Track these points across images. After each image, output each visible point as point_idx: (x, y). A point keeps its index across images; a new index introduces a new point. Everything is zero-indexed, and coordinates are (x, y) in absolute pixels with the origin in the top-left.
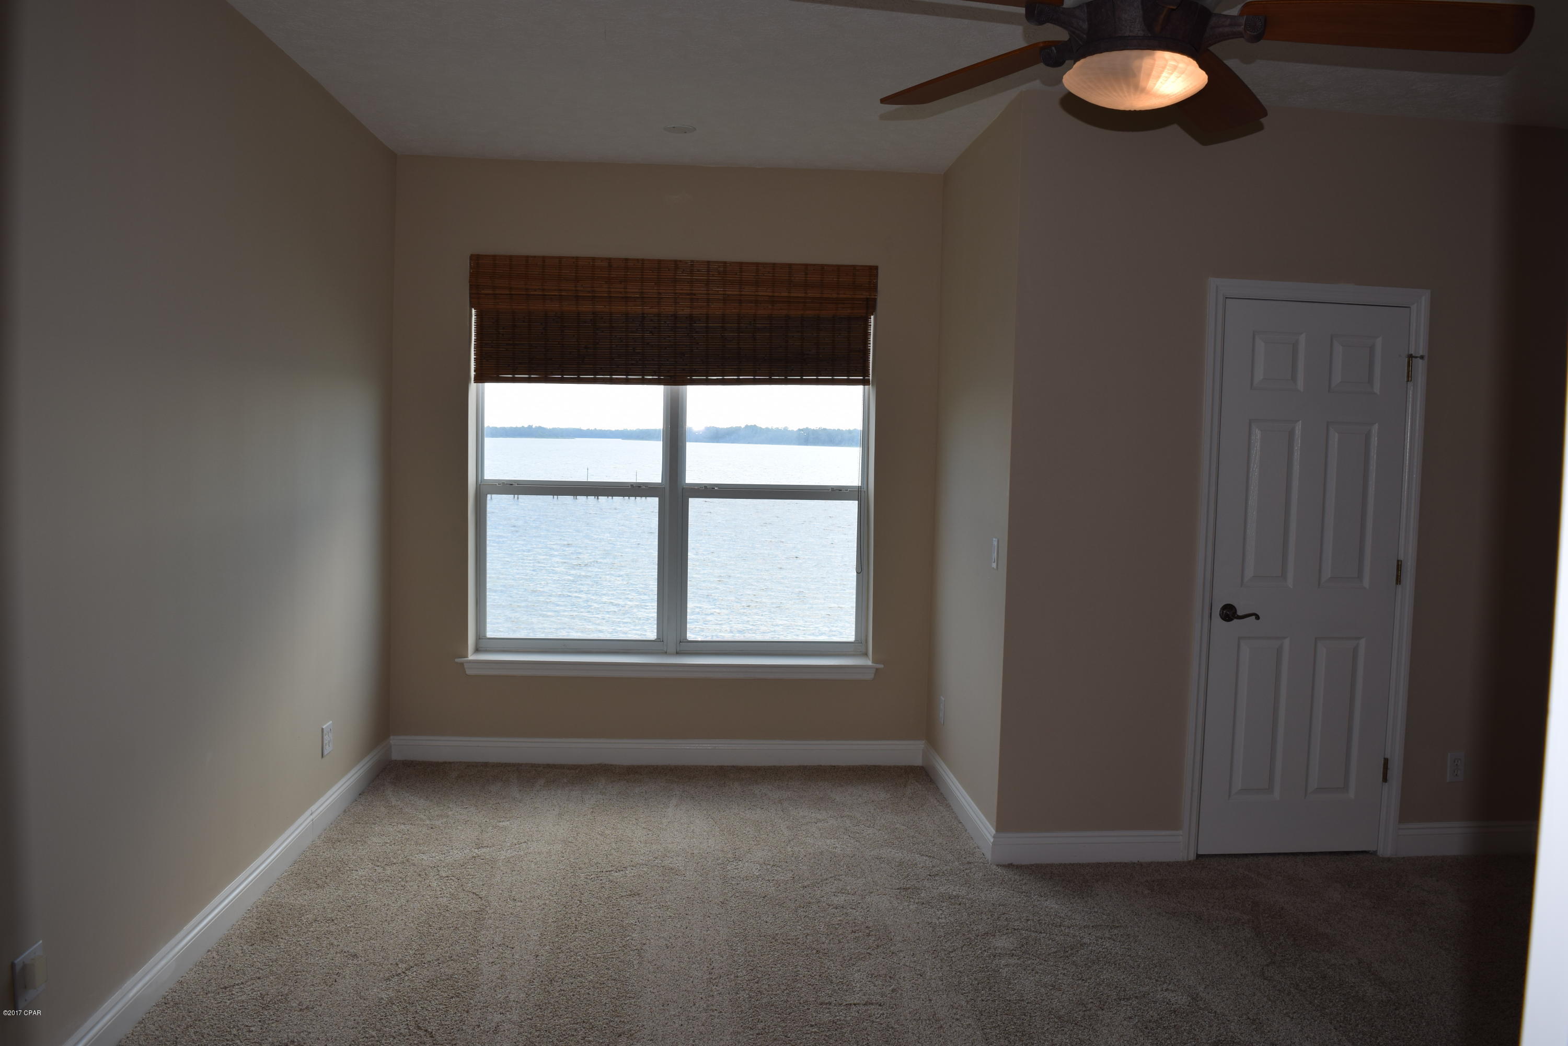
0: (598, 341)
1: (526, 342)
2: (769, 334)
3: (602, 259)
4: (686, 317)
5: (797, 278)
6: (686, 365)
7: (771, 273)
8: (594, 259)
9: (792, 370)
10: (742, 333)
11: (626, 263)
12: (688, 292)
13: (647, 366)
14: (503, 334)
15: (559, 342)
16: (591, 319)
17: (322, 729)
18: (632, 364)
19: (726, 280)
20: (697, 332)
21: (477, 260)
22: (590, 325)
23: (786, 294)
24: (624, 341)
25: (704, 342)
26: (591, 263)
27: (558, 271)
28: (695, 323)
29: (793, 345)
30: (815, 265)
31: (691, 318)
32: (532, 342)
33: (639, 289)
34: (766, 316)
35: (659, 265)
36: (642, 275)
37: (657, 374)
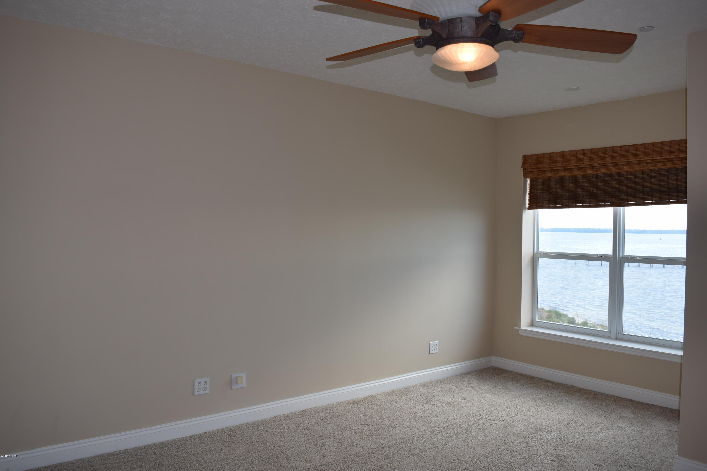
0: (577, 188)
1: (548, 191)
2: (658, 179)
3: (574, 151)
4: (617, 174)
5: (665, 149)
6: (617, 197)
7: (652, 147)
8: (570, 151)
9: (672, 196)
10: (645, 179)
11: (584, 152)
12: (611, 162)
13: (599, 199)
14: (539, 188)
15: (561, 190)
16: (574, 179)
17: (430, 343)
18: (592, 198)
19: (629, 154)
20: (622, 181)
21: (525, 158)
22: (574, 181)
23: (660, 158)
24: (588, 187)
25: (626, 185)
26: (569, 153)
27: (555, 159)
28: (621, 176)
29: (672, 183)
30: (675, 141)
31: (619, 174)
32: (550, 191)
33: (589, 163)
34: (657, 170)
35: (598, 150)
36: (591, 156)
37: (603, 202)
